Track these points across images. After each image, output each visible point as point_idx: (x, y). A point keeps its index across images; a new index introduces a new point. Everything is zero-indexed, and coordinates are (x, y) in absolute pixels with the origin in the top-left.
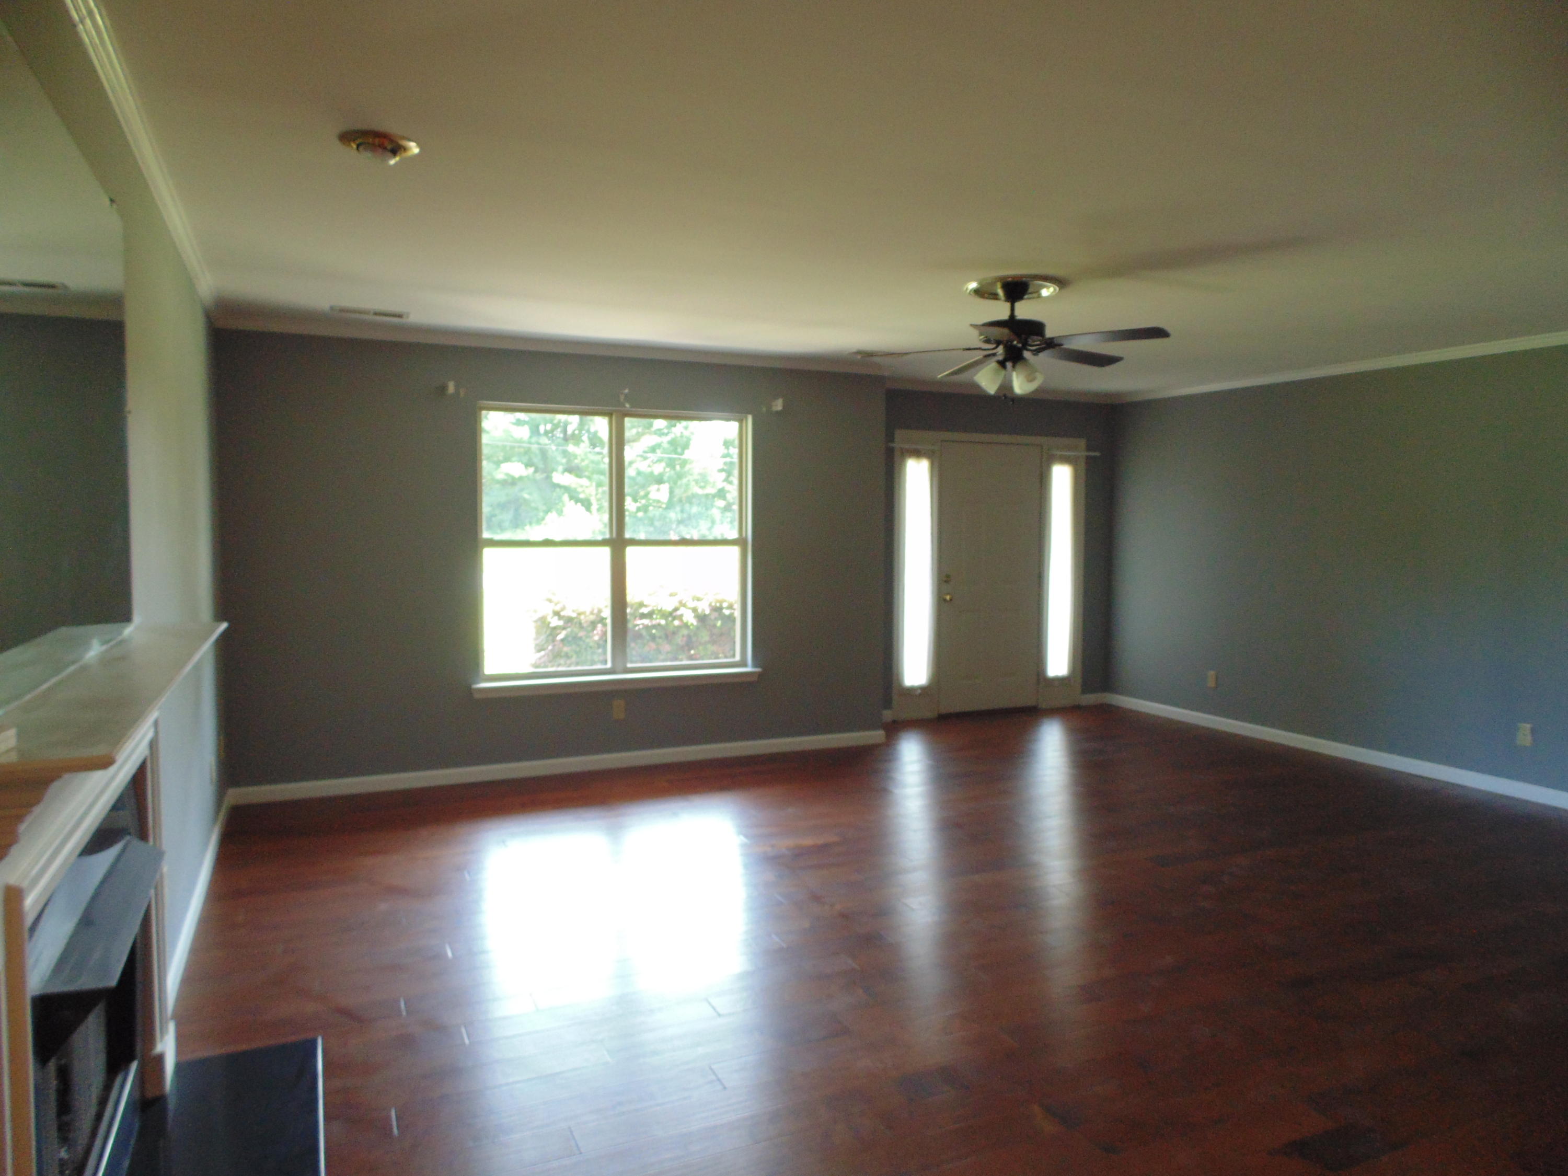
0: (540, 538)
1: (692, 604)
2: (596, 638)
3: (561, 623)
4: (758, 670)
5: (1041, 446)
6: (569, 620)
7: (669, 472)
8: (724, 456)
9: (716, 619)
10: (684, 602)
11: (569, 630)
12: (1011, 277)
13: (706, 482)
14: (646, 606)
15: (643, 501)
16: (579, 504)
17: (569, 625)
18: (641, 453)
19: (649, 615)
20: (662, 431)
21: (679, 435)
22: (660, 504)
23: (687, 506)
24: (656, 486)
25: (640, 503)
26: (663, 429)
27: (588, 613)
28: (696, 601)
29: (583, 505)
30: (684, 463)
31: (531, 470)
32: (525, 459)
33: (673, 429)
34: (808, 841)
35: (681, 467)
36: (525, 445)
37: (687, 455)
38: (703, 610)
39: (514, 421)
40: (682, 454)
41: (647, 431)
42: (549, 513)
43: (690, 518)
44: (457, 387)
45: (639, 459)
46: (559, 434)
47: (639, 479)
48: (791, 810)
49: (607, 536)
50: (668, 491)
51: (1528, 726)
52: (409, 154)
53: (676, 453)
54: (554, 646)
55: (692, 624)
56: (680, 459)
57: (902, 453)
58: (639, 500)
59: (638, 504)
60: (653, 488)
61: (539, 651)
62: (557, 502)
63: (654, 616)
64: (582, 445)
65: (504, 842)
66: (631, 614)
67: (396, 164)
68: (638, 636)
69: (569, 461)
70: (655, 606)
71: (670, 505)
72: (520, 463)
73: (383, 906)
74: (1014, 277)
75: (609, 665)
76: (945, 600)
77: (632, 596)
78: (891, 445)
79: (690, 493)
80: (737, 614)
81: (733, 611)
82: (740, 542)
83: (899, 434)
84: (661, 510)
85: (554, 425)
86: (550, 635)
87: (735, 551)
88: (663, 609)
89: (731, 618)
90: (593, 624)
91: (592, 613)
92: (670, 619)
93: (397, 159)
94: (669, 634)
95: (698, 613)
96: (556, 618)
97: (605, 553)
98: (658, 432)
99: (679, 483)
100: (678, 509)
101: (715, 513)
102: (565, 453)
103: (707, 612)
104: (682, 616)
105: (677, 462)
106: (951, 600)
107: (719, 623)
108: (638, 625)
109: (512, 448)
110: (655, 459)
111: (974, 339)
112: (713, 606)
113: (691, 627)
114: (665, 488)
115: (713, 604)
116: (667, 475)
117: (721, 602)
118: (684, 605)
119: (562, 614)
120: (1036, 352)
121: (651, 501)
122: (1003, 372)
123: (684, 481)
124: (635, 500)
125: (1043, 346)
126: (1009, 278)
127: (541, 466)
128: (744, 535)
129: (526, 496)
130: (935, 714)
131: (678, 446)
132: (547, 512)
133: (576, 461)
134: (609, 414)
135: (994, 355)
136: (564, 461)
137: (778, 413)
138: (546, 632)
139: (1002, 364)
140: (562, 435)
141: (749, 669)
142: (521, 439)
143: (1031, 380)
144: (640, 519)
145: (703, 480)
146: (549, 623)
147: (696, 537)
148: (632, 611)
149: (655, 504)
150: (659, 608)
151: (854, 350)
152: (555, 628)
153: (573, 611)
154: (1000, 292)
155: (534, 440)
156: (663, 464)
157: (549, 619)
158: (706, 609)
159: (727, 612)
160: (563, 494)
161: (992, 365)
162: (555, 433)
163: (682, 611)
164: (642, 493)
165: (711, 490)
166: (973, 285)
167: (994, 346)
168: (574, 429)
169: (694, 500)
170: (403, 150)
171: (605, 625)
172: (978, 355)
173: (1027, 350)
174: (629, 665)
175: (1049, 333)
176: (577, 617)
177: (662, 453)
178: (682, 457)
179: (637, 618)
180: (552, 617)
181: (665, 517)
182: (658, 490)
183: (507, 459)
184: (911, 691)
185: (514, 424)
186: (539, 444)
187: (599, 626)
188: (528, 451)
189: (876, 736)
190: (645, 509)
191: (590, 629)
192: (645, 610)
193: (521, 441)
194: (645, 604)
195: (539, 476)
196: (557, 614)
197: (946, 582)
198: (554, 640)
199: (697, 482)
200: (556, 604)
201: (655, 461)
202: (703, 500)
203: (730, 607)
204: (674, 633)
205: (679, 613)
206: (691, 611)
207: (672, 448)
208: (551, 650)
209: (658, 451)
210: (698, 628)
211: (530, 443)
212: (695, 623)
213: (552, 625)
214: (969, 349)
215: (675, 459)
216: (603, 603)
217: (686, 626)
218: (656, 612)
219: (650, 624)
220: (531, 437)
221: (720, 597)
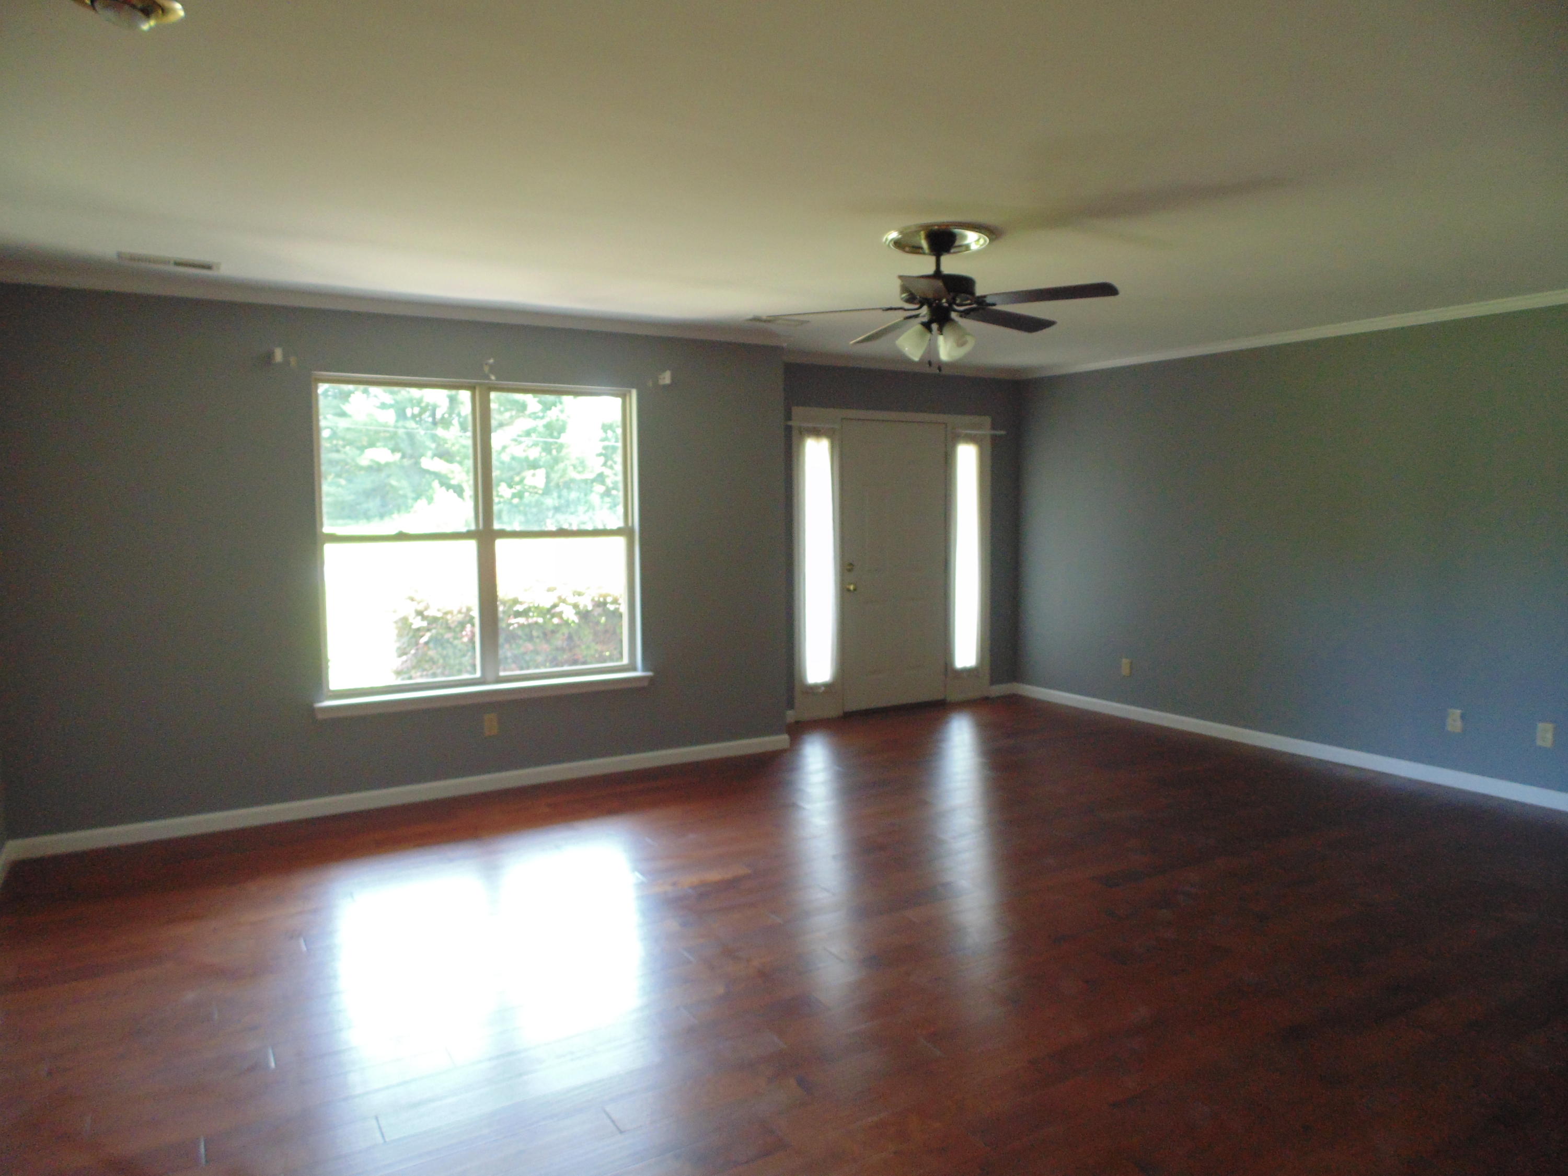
0: (393, 532)
1: (572, 600)
2: (465, 639)
3: (425, 624)
4: (649, 674)
5: (946, 424)
6: (435, 620)
7: (545, 457)
8: (603, 440)
9: (600, 615)
10: (563, 597)
11: (434, 631)
12: (938, 225)
13: (584, 467)
14: (521, 603)
15: (518, 487)
16: (451, 491)
17: (434, 625)
18: (515, 437)
19: (525, 613)
20: (537, 415)
21: (554, 418)
22: (536, 490)
23: (565, 492)
24: (532, 471)
25: (515, 488)
26: (537, 413)
27: (455, 612)
28: (577, 596)
29: (455, 492)
30: (560, 448)
31: (398, 456)
32: (391, 444)
33: (548, 412)
34: (714, 876)
35: (557, 451)
36: (391, 429)
37: (563, 439)
38: (585, 606)
39: (379, 404)
40: (558, 438)
41: (521, 414)
42: (419, 501)
43: (568, 504)
44: (286, 355)
45: (514, 443)
46: (427, 417)
47: (514, 464)
48: (692, 836)
49: (473, 527)
50: (544, 476)
51: (1458, 712)
52: (172, 18)
53: (551, 435)
54: (417, 649)
55: (573, 622)
56: (556, 443)
57: (801, 433)
58: (514, 486)
59: (513, 490)
60: (528, 474)
61: (400, 656)
62: (427, 488)
63: (531, 614)
64: (452, 428)
65: (351, 895)
66: (504, 612)
67: (151, 29)
68: (512, 637)
69: (439, 445)
70: (531, 603)
71: (547, 492)
72: (386, 449)
73: (190, 996)
74: (939, 225)
75: (478, 674)
76: (849, 590)
77: (504, 591)
78: (790, 423)
79: (567, 478)
80: (624, 609)
81: (617, 606)
82: (625, 531)
83: (797, 411)
84: (537, 496)
85: (422, 408)
86: (414, 636)
87: (620, 542)
88: (541, 606)
89: (617, 614)
90: (462, 625)
91: (460, 612)
92: (548, 616)
93: (152, 23)
94: (548, 634)
95: (579, 609)
96: (419, 618)
97: (471, 547)
98: (533, 416)
99: (556, 468)
100: (555, 494)
101: (595, 498)
102: (434, 438)
103: (590, 608)
104: (561, 612)
105: (553, 447)
106: (855, 590)
107: (603, 620)
108: (513, 624)
109: (377, 432)
110: (531, 444)
111: (895, 297)
112: (596, 601)
113: (572, 625)
114: (541, 473)
115: (596, 599)
116: (543, 460)
117: (605, 597)
118: (564, 601)
119: (426, 613)
120: (965, 314)
121: (526, 487)
122: (929, 335)
123: (561, 466)
124: (510, 486)
125: (974, 306)
126: (935, 225)
127: (409, 451)
128: (630, 524)
129: (394, 482)
130: (840, 713)
131: (555, 430)
132: (416, 499)
133: (446, 446)
134: (472, 388)
135: (916, 316)
136: (433, 446)
137: (665, 387)
138: (408, 634)
139: (927, 326)
140: (430, 420)
141: (639, 673)
142: (387, 423)
143: (961, 344)
144: (516, 506)
145: (581, 465)
146: (412, 624)
147: (575, 528)
148: (506, 609)
149: (531, 490)
150: (536, 605)
151: (751, 316)
152: (418, 630)
153: (439, 610)
154: (924, 244)
155: (400, 424)
156: (539, 449)
157: (411, 620)
158: (586, 603)
159: (611, 607)
160: (433, 480)
161: (915, 327)
162: (424, 416)
163: (561, 608)
164: (517, 479)
165: (591, 476)
166: (894, 235)
167: (917, 306)
168: (443, 412)
169: (572, 485)
170: (160, 12)
171: (473, 625)
172: (899, 316)
173: (955, 311)
174: (502, 674)
175: (979, 291)
176: (442, 618)
177: (537, 437)
178: (559, 441)
179: (511, 617)
180: (414, 618)
181: (542, 504)
182: (534, 475)
183: (372, 445)
184: (815, 687)
185: (378, 407)
186: (405, 428)
187: (469, 627)
188: (394, 436)
189: (780, 740)
190: (520, 495)
191: (458, 629)
192: (519, 608)
193: (385, 425)
194: (520, 600)
195: (406, 462)
196: (420, 613)
197: (850, 570)
198: (417, 644)
199: (575, 467)
200: (419, 603)
201: (529, 445)
202: (583, 485)
203: (615, 601)
204: (553, 632)
205: (558, 610)
206: (571, 607)
207: (548, 432)
208: (415, 655)
209: (533, 435)
210: (579, 625)
211: (396, 427)
212: (577, 621)
213: (414, 626)
214: (891, 309)
215: (551, 444)
216: (471, 600)
217: (567, 623)
218: (533, 609)
219: (526, 623)
220: (397, 421)
221: (604, 592)
